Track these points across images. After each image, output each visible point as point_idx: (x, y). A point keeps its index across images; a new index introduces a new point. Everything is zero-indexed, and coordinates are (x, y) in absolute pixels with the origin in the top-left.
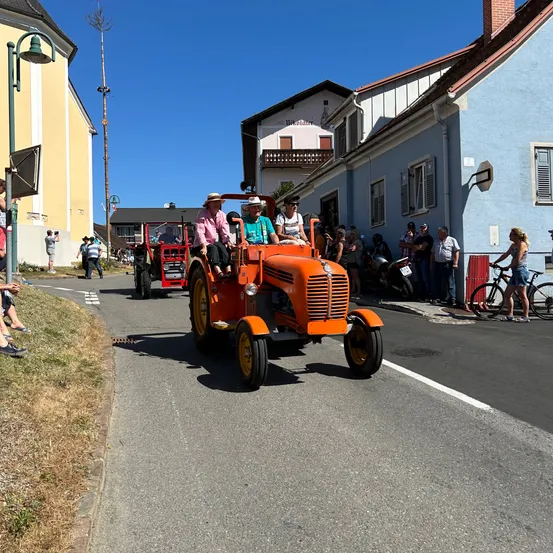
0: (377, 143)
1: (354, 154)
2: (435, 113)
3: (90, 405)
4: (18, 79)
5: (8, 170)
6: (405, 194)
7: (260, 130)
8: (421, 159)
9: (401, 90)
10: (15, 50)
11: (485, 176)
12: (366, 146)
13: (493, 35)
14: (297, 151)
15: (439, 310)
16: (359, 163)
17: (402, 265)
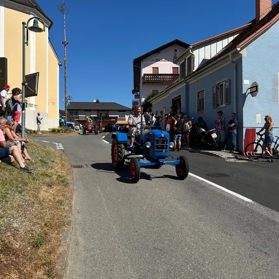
0: (201, 72)
1: (189, 77)
2: (230, 58)
3: (63, 195)
4: (27, 39)
5: (23, 84)
6: (215, 97)
7: (142, 64)
8: (223, 81)
9: (214, 45)
10: (26, 25)
11: (254, 89)
12: (196, 73)
13: (260, 19)
14: (161, 75)
15: (230, 155)
16: (192, 81)
17: (212, 132)
